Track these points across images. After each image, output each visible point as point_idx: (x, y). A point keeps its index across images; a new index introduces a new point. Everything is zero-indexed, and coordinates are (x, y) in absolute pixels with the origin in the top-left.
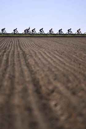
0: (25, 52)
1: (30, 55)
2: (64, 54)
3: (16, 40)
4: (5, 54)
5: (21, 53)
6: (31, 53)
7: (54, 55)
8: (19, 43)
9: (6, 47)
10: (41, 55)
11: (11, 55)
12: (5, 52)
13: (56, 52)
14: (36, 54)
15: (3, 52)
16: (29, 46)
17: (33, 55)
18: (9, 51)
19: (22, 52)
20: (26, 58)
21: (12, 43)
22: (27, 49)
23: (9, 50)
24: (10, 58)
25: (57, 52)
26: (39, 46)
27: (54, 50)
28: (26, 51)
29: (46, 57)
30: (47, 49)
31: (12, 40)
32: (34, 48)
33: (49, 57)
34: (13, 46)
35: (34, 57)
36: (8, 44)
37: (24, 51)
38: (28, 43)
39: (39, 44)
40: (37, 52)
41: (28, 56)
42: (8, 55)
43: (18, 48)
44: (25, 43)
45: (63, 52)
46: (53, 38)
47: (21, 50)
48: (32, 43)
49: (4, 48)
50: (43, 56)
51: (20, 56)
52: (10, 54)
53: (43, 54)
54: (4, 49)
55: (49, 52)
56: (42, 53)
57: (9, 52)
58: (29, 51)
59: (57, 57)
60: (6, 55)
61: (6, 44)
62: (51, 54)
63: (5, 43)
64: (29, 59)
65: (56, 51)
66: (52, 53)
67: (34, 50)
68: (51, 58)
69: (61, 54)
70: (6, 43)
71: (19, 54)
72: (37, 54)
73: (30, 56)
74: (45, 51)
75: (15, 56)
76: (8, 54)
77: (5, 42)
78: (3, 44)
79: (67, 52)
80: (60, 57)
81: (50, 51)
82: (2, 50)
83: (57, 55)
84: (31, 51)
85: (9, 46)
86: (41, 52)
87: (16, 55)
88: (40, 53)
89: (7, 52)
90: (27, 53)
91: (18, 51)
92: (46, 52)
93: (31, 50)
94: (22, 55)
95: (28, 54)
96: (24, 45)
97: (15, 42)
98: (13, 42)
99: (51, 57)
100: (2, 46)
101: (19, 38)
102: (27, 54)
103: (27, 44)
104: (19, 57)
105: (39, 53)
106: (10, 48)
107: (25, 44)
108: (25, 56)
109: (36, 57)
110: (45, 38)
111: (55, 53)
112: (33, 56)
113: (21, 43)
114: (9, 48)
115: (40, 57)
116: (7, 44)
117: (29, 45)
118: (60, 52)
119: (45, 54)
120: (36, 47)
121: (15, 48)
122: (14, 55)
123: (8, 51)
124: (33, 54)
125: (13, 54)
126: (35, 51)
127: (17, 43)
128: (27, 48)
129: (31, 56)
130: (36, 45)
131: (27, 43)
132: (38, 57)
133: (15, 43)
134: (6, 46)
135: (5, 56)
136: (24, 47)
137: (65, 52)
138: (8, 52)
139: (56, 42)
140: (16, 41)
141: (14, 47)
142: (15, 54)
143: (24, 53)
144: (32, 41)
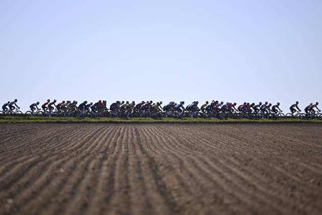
0: (155, 159)
1: (168, 165)
2: (252, 164)
3: (130, 130)
4: (105, 163)
5: (144, 160)
6: (168, 162)
7: (229, 166)
8: (138, 139)
9: (107, 148)
10: (196, 166)
11: (121, 165)
12: (105, 158)
13: (232, 159)
14: (181, 163)
15: (100, 159)
16: (162, 144)
17: (175, 166)
18: (116, 156)
19: (146, 159)
20: (158, 173)
21: (122, 137)
22: (159, 153)
23: (115, 153)
24: (117, 173)
25: (236, 159)
26: (188, 146)
27: (228, 155)
28: (157, 156)
29: (208, 171)
30: (208, 153)
31: (122, 131)
32: (176, 149)
33: (214, 171)
34: (123, 146)
35: (178, 171)
36: (110, 141)
37: (152, 156)
38: (161, 139)
39: (189, 140)
40: (183, 158)
41: (161, 168)
42: (112, 167)
43: (135, 149)
44: (153, 138)
45: (251, 160)
46: (223, 126)
47: (145, 155)
48: (172, 139)
49: (102, 150)
50: (200, 169)
51: (143, 168)
52: (118, 163)
53: (200, 164)
54: (101, 152)
55: (214, 158)
56: (197, 161)
57: (116, 159)
58: (165, 157)
59: (235, 170)
60: (108, 166)
61: (106, 140)
62: (221, 164)
63: (105, 137)
64: (164, 176)
65: (233, 155)
66: (222, 162)
67: (176, 154)
68: (219, 173)
69: (246, 164)
70: (107, 137)
71: (139, 163)
72: (186, 163)
73: (167, 167)
74: (204, 157)
75: (130, 168)
76: (112, 163)
77: (104, 134)
78: (100, 140)
79: (260, 159)
80: (243, 170)
82: (98, 154)
83: (235, 166)
84: (169, 157)
85: (115, 145)
86: (194, 158)
87: (133, 166)
88: (193, 161)
89: (109, 159)
90: (158, 162)
91: (137, 157)
92: (207, 159)
93: (169, 154)
94: (148, 166)
95: (162, 165)
96: (152, 143)
97: (130, 136)
98: (125, 136)
99: (221, 171)
100: (98, 146)
101: (139, 127)
102: (160, 163)
103: (159, 141)
104: (139, 171)
105: (189, 161)
106: (116, 150)
107: (154, 141)
108: (154, 168)
109: (181, 171)
110: (204, 126)
111: (229, 161)
112: (174, 169)
113: (144, 138)
114: (114, 150)
115: (192, 170)
116: (108, 140)
117: (164, 143)
118: (243, 159)
119: (206, 163)
120: (180, 147)
121: (130, 150)
122: (129, 165)
123: (113, 156)
124: (175, 164)
125: (126, 164)
126: (179, 156)
127: (133, 137)
128: (158, 149)
129: (170, 168)
130: (182, 143)
131: (158, 138)
132: (187, 171)
133: (128, 137)
134: (106, 144)
135: (105, 168)
136: (152, 147)
137: (255, 159)
138: (111, 158)
139: (231, 136)
140: (132, 134)
141: (127, 148)
142: (131, 163)
143: (151, 162)
144: (170, 133)
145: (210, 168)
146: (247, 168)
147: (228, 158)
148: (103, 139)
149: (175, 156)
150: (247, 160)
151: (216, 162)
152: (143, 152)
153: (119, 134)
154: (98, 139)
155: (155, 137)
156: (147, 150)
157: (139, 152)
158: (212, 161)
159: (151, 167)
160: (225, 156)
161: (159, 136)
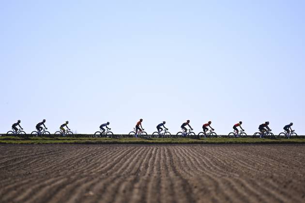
0: (189, 182)
1: (202, 187)
2: (292, 187)
3: (162, 151)
4: (137, 185)
5: (177, 183)
6: (203, 185)
7: (267, 189)
8: (171, 160)
9: (138, 170)
10: (232, 188)
11: (153, 188)
12: (136, 180)
13: (271, 181)
14: (216, 185)
15: (131, 181)
16: (196, 166)
17: (210, 189)
18: (147, 178)
19: (180, 182)
20: (193, 196)
21: (154, 159)
22: (193, 175)
23: (147, 175)
24: (149, 196)
25: (274, 181)
26: (223, 167)
27: (266, 177)
28: (191, 178)
29: (245, 194)
30: (245, 175)
31: (153, 152)
32: (211, 170)
33: (251, 193)
34: (155, 168)
35: (213, 194)
36: (142, 162)
37: (186, 178)
38: (195, 160)
39: (224, 161)
40: (219, 180)
41: (195, 191)
42: (144, 189)
43: (168, 171)
44: (187, 159)
45: (290, 182)
46: (260, 147)
47: (178, 177)
48: (206, 161)
49: (133, 172)
50: (236, 191)
51: (176, 191)
52: (150, 185)
53: (237, 187)
54: (132, 174)
55: (251, 181)
56: (234, 183)
57: (147, 181)
58: (199, 179)
59: (273, 192)
60: (139, 188)
61: (137, 162)
62: (258, 186)
63: (136, 158)
64: (198, 199)
65: (272, 177)
66: (259, 184)
67: (211, 175)
68: (257, 196)
69: (285, 187)
70: (138, 159)
71: (172, 185)
72: (221, 185)
73: (201, 190)
74: (240, 179)
75: (163, 190)
76: (144, 185)
77: (135, 155)
78: (132, 159)
79: (300, 180)
80: (282, 193)
81: (254, 179)
82: (129, 176)
83: (274, 188)
84: (204, 179)
85: (146, 166)
86: (231, 180)
87: (166, 189)
88: (229, 184)
89: (141, 181)
90: (192, 185)
91: (170, 179)
92: (244, 181)
93: (203, 176)
94: (181, 188)
95: (196, 187)
96: (186, 164)
97: (162, 157)
98: (157, 157)
99: (258, 193)
100: (129, 168)
101: (171, 148)
102: (195, 185)
103: (193, 162)
104: (173, 194)
105: (224, 183)
106: (148, 172)
107: (187, 162)
108: (188, 191)
109: (217, 194)
110: (240, 147)
111: (267, 184)
112: (209, 192)
113: (177, 159)
114: (146, 172)
115: (228, 193)
116: (139, 162)
117: (198, 164)
118: (281, 182)
119: (243, 185)
120: (215, 169)
121: (162, 171)
122: (161, 187)
123: (145, 178)
124: (211, 186)
125: (158, 187)
126: (214, 178)
127: (166, 159)
128: (192, 171)
129: (205, 191)
130: (217, 165)
131: (192, 160)
132: (223, 194)
133: (160, 158)
134: (137, 166)
135: (136, 191)
136: (185, 168)
137: (294, 181)
138: (143, 180)
139: (269, 157)
140: (164, 155)
141: (159, 169)
142: (163, 186)
143: (185, 184)
144: (205, 154)
145: (247, 190)
146: (286, 191)
147: (265, 179)
148: (134, 160)
149: (210, 178)
150: (287, 183)
151: (254, 184)
152: (177, 174)
153: (151, 154)
154: (128, 160)
155: (188, 158)
156: (181, 171)
157: (171, 174)
158: (249, 183)
159: (184, 189)
160: (263, 178)
161: (192, 157)
